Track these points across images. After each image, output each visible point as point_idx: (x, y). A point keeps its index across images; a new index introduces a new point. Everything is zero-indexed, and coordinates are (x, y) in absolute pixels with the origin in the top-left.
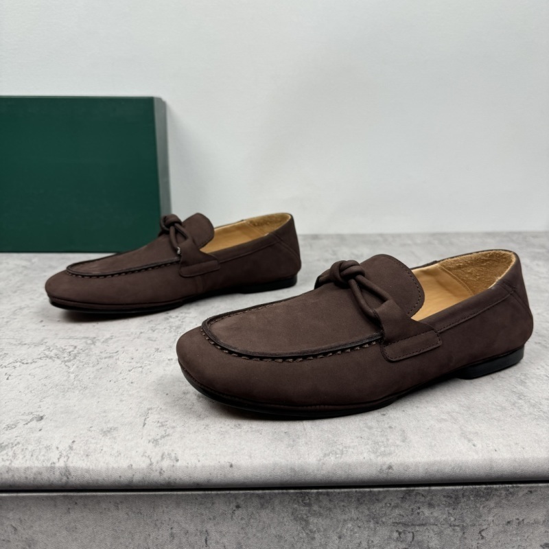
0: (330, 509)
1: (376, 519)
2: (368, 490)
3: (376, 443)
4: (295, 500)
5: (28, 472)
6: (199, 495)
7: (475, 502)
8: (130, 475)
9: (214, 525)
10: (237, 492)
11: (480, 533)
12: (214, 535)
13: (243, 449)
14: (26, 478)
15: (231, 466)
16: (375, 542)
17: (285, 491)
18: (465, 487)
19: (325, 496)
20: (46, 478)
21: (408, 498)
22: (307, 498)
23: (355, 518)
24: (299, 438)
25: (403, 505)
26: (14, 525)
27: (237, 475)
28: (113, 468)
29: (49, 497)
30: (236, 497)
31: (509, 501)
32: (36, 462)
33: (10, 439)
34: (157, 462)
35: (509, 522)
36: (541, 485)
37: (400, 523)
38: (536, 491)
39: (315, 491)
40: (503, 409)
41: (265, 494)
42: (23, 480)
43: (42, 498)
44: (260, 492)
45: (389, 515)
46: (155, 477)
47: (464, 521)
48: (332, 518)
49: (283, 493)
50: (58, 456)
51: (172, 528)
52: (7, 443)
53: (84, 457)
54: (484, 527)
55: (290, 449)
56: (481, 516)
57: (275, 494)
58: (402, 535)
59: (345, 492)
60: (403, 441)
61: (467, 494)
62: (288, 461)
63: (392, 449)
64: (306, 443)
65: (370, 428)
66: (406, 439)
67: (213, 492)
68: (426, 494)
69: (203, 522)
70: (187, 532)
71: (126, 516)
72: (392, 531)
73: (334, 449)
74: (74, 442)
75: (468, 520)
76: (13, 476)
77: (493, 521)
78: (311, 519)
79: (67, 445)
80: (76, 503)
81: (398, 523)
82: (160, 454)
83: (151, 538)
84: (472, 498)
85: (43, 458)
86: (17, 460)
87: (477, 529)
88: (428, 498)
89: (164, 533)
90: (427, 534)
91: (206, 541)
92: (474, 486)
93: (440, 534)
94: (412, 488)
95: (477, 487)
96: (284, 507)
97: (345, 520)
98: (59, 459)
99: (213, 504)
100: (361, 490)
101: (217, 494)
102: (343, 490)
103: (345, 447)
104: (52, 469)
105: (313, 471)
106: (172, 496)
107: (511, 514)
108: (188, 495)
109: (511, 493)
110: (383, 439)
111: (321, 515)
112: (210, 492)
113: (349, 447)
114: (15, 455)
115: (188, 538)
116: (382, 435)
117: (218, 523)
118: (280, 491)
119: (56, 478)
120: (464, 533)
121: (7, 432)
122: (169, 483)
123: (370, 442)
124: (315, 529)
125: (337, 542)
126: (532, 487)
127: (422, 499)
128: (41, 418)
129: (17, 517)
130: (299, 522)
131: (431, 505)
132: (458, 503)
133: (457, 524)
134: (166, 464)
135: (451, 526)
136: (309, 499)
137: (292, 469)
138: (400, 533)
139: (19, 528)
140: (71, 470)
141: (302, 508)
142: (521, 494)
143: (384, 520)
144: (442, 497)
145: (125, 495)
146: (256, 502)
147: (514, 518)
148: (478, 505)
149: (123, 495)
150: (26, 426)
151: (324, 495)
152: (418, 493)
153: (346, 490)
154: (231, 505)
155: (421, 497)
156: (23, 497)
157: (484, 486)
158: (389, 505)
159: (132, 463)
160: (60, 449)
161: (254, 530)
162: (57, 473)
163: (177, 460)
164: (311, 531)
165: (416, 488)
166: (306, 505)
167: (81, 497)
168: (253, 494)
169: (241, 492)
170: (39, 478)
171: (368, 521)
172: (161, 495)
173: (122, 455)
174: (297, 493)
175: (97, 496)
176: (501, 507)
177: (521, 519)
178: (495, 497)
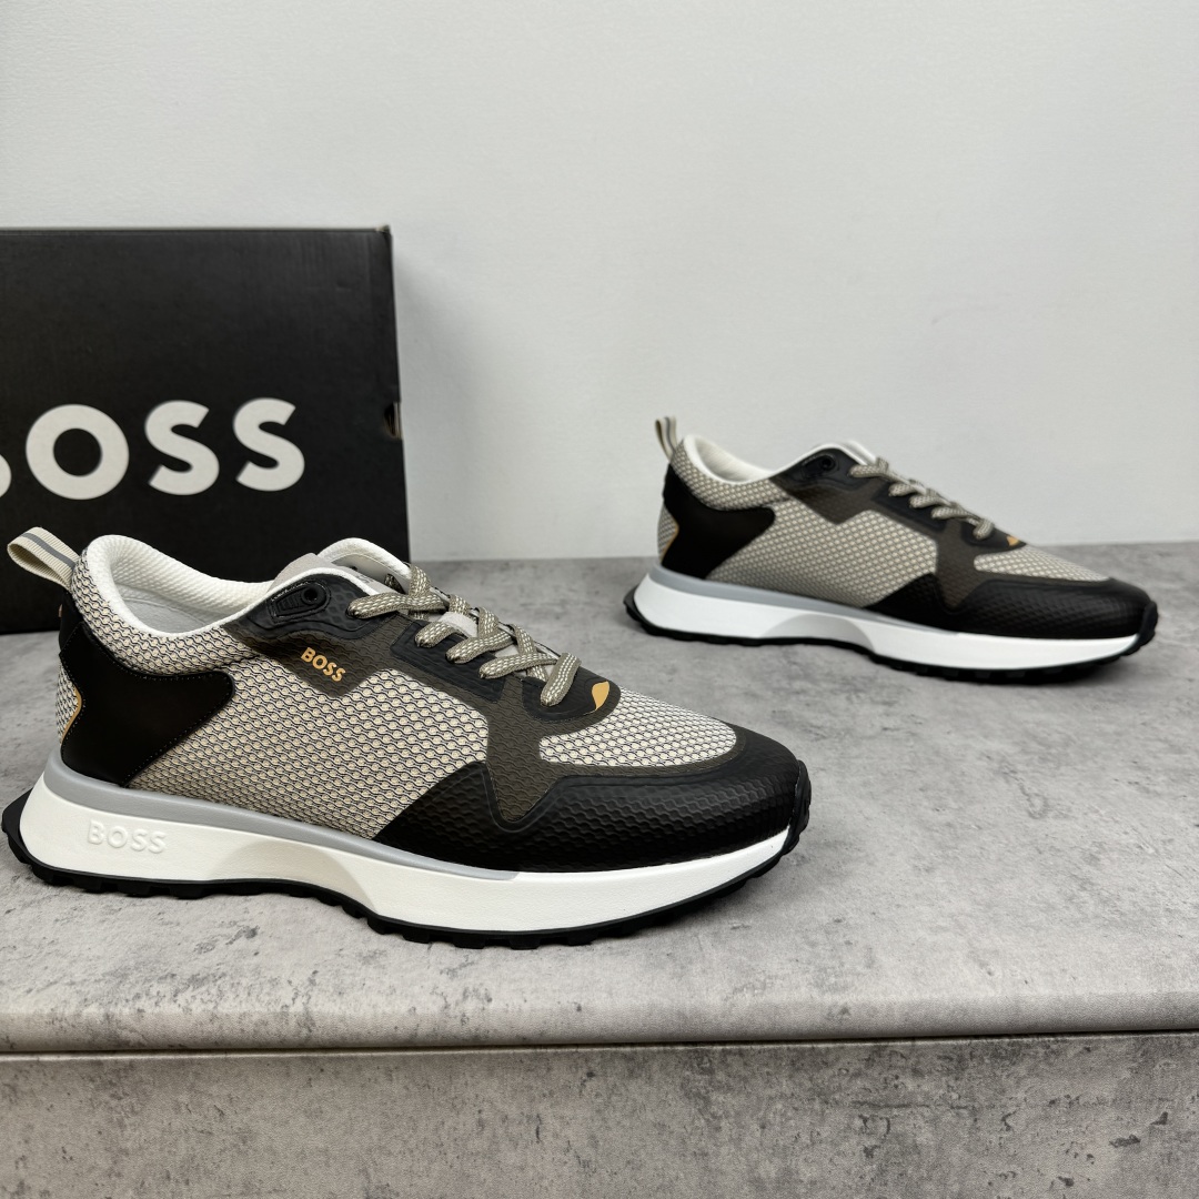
0: (745, 1079)
1: (823, 1096)
2: (808, 1046)
3: (824, 970)
4: (686, 1063)
5: (246, 1021)
6: (526, 1055)
7: (993, 1067)
8: (413, 1025)
9: (551, 1106)
10: (588, 1050)
11: (1004, 1119)
12: (551, 1123)
13: (599, 981)
14: (243, 1030)
15: (579, 1009)
16: (824, 1135)
17: (668, 1048)
18: (975, 1041)
19: (737, 1057)
20: (273, 1031)
21: (877, 1059)
22: (706, 1060)
23: (789, 1095)
24: (691, 963)
25: (869, 1072)
26: (219, 1106)
27: (590, 1024)
28: (384, 1013)
29: (279, 1059)
30: (587, 1059)
31: (1051, 1065)
32: (257, 1004)
33: (209, 968)
34: (457, 1004)
35: (1053, 1102)
36: (1104, 1037)
37: (865, 1102)
38: (1097, 1048)
39: (720, 1048)
40: (1050, 907)
41: (636, 1053)
42: (237, 1035)
43: (266, 1062)
44: (628, 1049)
45: (846, 1089)
46: (454, 1027)
47: (974, 1100)
48: (748, 1095)
49: (665, 1052)
50: (292, 995)
51: (480, 1112)
52: (205, 975)
53: (335, 996)
54: (1011, 1111)
55: (675, 980)
56: (1003, 1092)
57: (653, 1052)
58: (869, 1124)
59: (770, 1050)
60: (869, 966)
61: (977, 1053)
62: (672, 1000)
63: (849, 979)
64: (704, 971)
65: (813, 945)
66: (873, 962)
67: (550, 1051)
68: (908, 1052)
69: (532, 1100)
70: (505, 1119)
71: (405, 1091)
72: (852, 1117)
73: (751, 980)
74: (315, 972)
75: (982, 1098)
76: (221, 1027)
77: (1025, 1100)
78: (714, 1096)
79: (305, 978)
80: (322, 1070)
81: (862, 1104)
82: (461, 991)
83: (446, 1127)
84: (987, 1061)
85: (268, 998)
86: (225, 1001)
87: (998, 1114)
88: (912, 1061)
89: (468, 1120)
90: (912, 1122)
91: (537, 1133)
92: (989, 1041)
93: (934, 1121)
94: (883, 1044)
95: (996, 1041)
96: (668, 1074)
97: (771, 1098)
98: (293, 999)
99: (549, 1069)
100: (797, 1046)
101: (555, 1054)
102: (766, 1047)
103: (770, 977)
104: (284, 1015)
105: (716, 1016)
106: (480, 1057)
107: (1057, 1088)
108: (508, 1055)
109: (1053, 1052)
110: (835, 963)
111: (730, 1089)
112: (543, 1050)
113: (776, 977)
114: (221, 994)
115: (507, 1128)
116: (833, 957)
117: (558, 1103)
118: (662, 1048)
119: (290, 1030)
120: (976, 1120)
121: (202, 957)
122: (476, 1037)
123: (812, 968)
124: (720, 1113)
125: (758, 1134)
126: (1091, 1042)
127: (902, 1062)
128: (253, 933)
129: (225, 1092)
130: (693, 1100)
131: (916, 1073)
132: (963, 1070)
133: (963, 1103)
134: (471, 1007)
135: (952, 1108)
136: (710, 1061)
137: (680, 1014)
138: (865, 1121)
139: (227, 1112)
140: (315, 1017)
141: (699, 1077)
142: (1071, 1053)
143: (837, 1097)
144: (935, 1058)
145: (404, 1057)
146: (620, 1066)
147: (1062, 1095)
148: (998, 1073)
149: (401, 1056)
150: (230, 946)
151: (735, 1054)
152: (894, 1053)
153: (771, 1046)
154: (580, 1073)
155: (899, 1058)
156: (236, 1060)
157: (1007, 1040)
158: (844, 1072)
159: (415, 1004)
160: (295, 982)
161: (618, 1114)
162: (293, 1023)
163: (490, 1000)
164: (714, 1116)
165: (891, 1044)
166: (704, 1071)
167: (331, 1059)
168: (615, 1053)
169: (596, 1050)
170: (263, 1030)
171: (811, 1100)
172: (463, 1056)
173: (398, 992)
174: (690, 1051)
175: (355, 1059)
176: (1037, 1075)
177: (1073, 1097)
178: (1027, 1059)
